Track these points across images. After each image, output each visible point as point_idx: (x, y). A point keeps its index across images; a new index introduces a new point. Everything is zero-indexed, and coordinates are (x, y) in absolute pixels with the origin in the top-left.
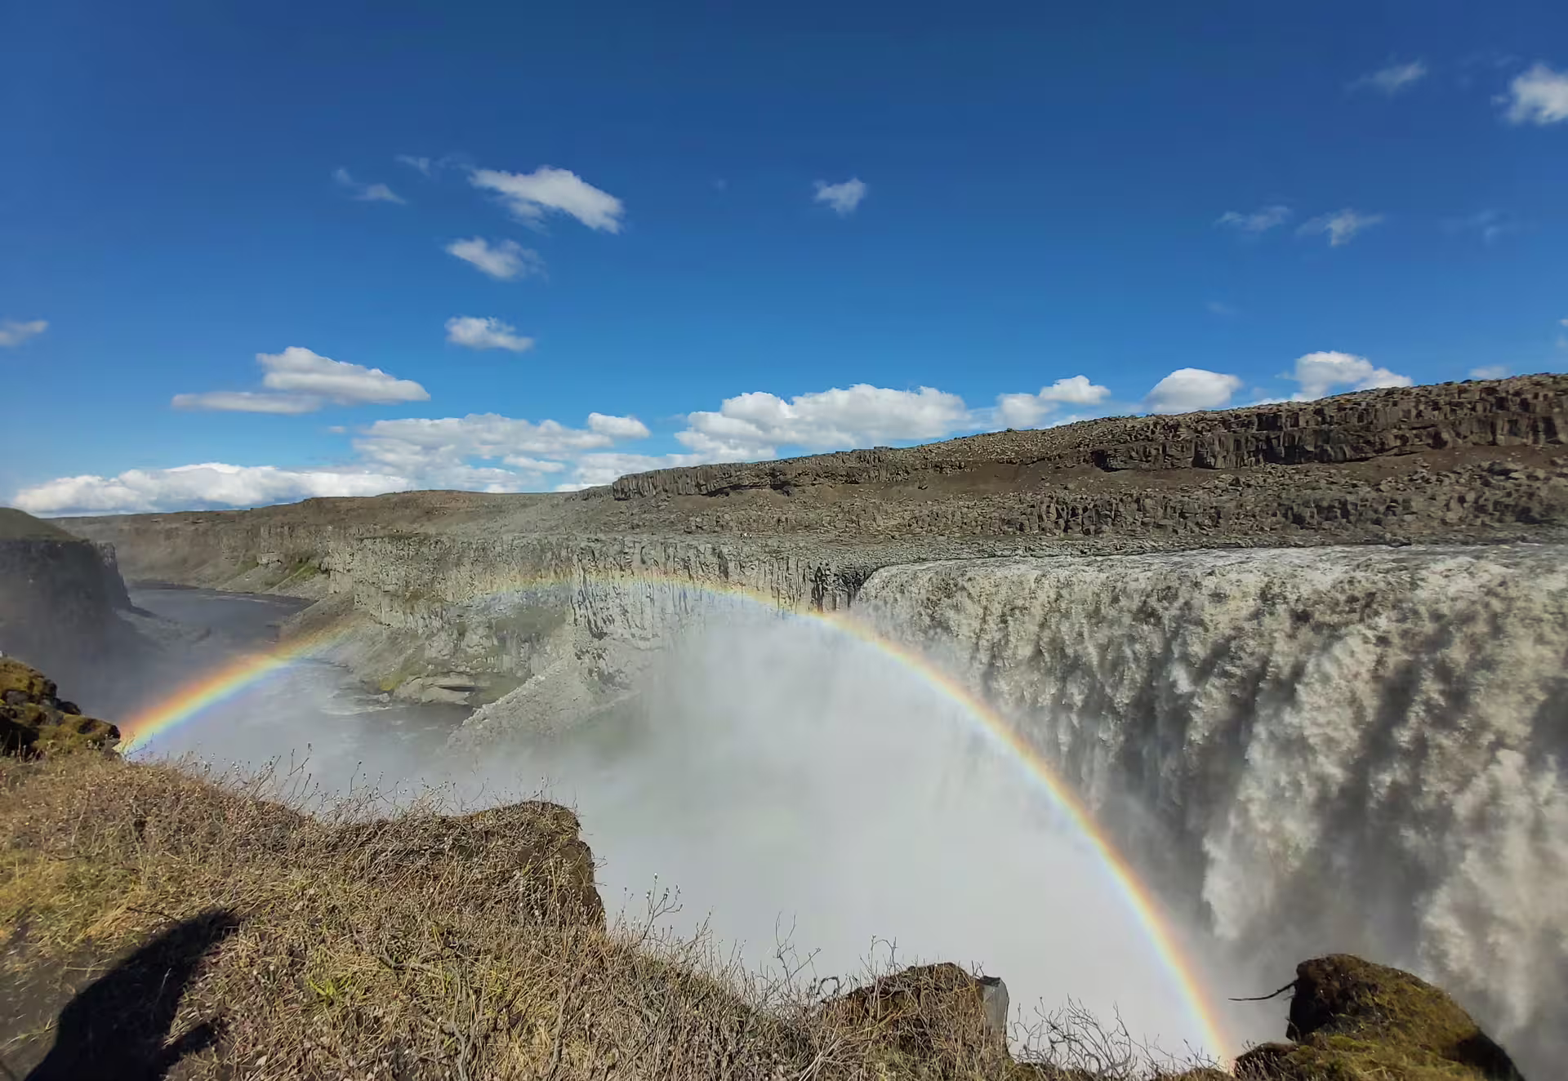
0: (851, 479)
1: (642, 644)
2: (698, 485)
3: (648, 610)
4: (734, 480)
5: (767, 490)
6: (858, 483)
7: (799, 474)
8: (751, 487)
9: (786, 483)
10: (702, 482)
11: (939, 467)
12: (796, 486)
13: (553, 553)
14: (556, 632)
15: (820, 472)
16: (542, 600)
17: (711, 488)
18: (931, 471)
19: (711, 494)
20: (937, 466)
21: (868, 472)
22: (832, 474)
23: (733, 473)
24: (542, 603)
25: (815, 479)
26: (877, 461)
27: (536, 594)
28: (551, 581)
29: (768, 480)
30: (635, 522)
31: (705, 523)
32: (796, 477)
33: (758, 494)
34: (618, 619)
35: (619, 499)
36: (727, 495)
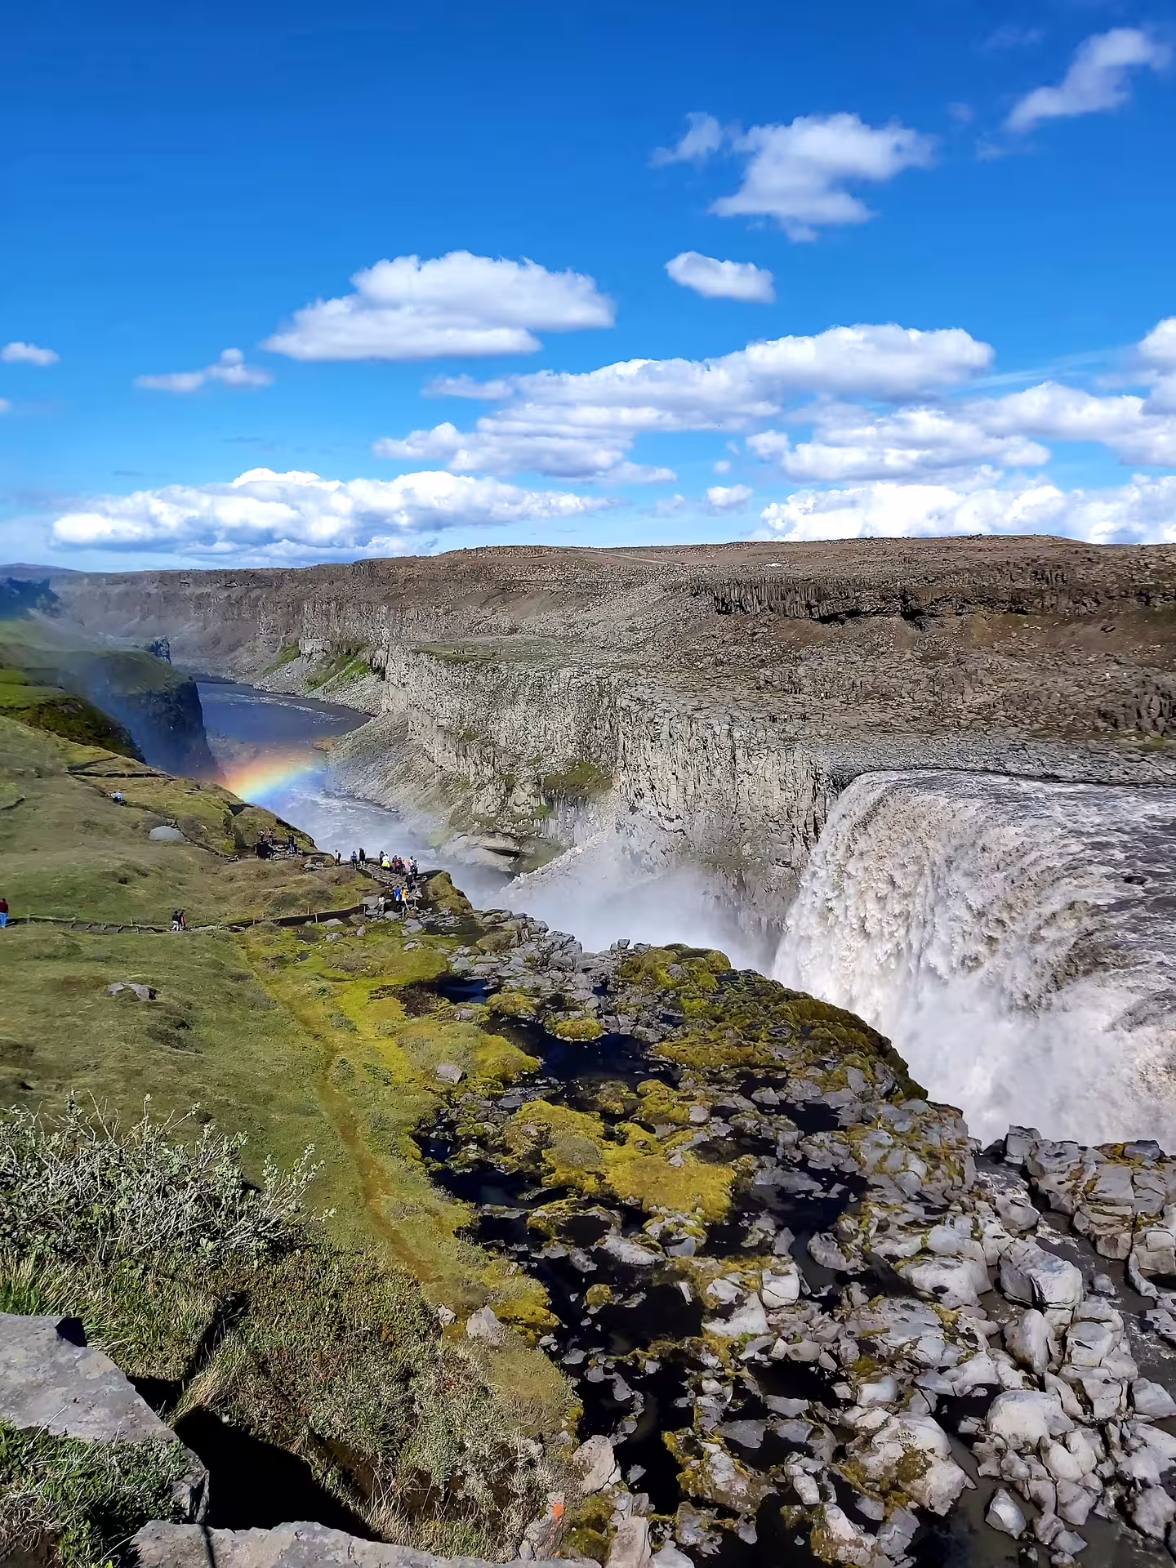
0: (1017, 605)
1: (668, 825)
2: (809, 606)
3: (673, 788)
4: (852, 604)
5: (896, 620)
6: (1025, 613)
7: (937, 600)
8: (875, 614)
9: (920, 612)
10: (814, 602)
11: (1144, 595)
12: (932, 615)
13: (610, 702)
14: (602, 798)
15: (969, 594)
16: (595, 756)
17: (825, 609)
18: (1134, 601)
19: (824, 620)
20: (1141, 594)
21: (1043, 598)
22: (989, 599)
23: (852, 594)
24: (595, 760)
25: (962, 607)
26: (1060, 579)
27: (589, 748)
28: (605, 734)
29: (898, 604)
30: (720, 656)
31: (775, 678)
32: (932, 603)
33: (880, 628)
34: (648, 793)
35: (719, 612)
36: (842, 622)
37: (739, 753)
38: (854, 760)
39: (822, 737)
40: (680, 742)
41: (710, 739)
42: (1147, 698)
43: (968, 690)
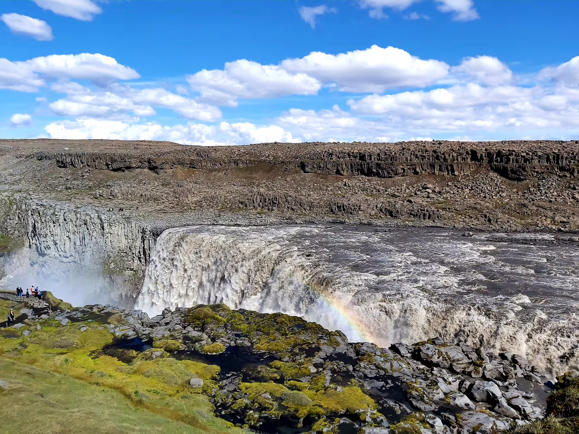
0: (192, 166)
1: (65, 260)
2: (107, 165)
3: (68, 243)
4: (128, 164)
5: (146, 170)
6: (195, 168)
7: (163, 163)
8: (137, 168)
9: (157, 168)
10: (109, 163)
11: (236, 162)
12: (161, 169)
13: (17, 206)
14: (20, 251)
15: (175, 161)
16: (11, 232)
17: (115, 166)
18: (233, 164)
19: (114, 170)
20: (235, 162)
21: (201, 163)
22: (182, 163)
23: (127, 160)
24: (11, 234)
25: (172, 166)
26: (206, 156)
27: (7, 229)
28: (16, 222)
29: (147, 164)
30: (68, 185)
32: (161, 164)
33: (141, 173)
34: (53, 247)
35: (60, 167)
36: (124, 171)
37: (105, 225)
38: (160, 224)
39: (140, 216)
40: (70, 223)
41: (88, 220)
42: (255, 197)
43: (189, 196)
